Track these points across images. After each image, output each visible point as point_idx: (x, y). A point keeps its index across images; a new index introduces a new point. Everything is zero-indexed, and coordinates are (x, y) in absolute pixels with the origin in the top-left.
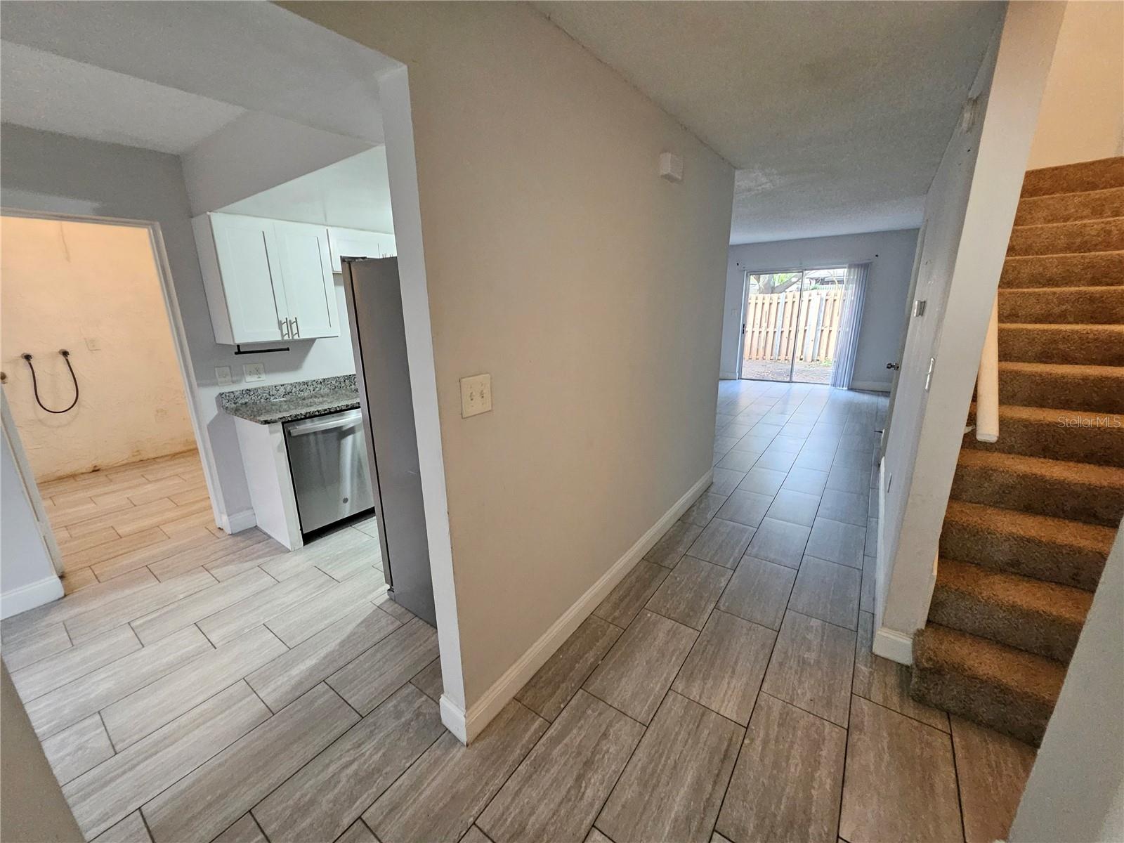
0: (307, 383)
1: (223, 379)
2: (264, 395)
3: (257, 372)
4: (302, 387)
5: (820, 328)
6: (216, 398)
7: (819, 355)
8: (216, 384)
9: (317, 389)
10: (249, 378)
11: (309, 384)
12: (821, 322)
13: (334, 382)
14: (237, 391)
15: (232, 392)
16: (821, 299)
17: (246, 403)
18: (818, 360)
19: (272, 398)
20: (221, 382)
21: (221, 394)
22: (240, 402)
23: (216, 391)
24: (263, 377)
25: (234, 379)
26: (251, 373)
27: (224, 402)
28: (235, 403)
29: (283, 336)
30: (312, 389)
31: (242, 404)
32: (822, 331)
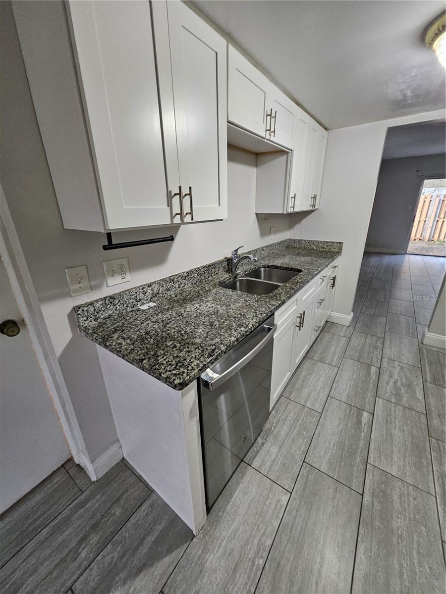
0: (171, 280)
1: (77, 286)
2: (131, 301)
3: (122, 271)
4: (169, 285)
5: (437, 219)
6: (69, 315)
7: (433, 237)
8: (68, 294)
9: (182, 285)
10: (111, 281)
11: (175, 280)
12: (438, 215)
13: (196, 275)
14: (97, 301)
15: (91, 304)
16: (440, 200)
17: (110, 316)
18: (432, 240)
19: (139, 304)
20: (76, 291)
21: (76, 309)
22: (102, 317)
23: (69, 304)
24: (128, 276)
25: (93, 283)
26: (113, 274)
27: (81, 320)
28: (96, 320)
29: (172, 217)
30: (177, 286)
31: (105, 318)
32: (438, 221)
